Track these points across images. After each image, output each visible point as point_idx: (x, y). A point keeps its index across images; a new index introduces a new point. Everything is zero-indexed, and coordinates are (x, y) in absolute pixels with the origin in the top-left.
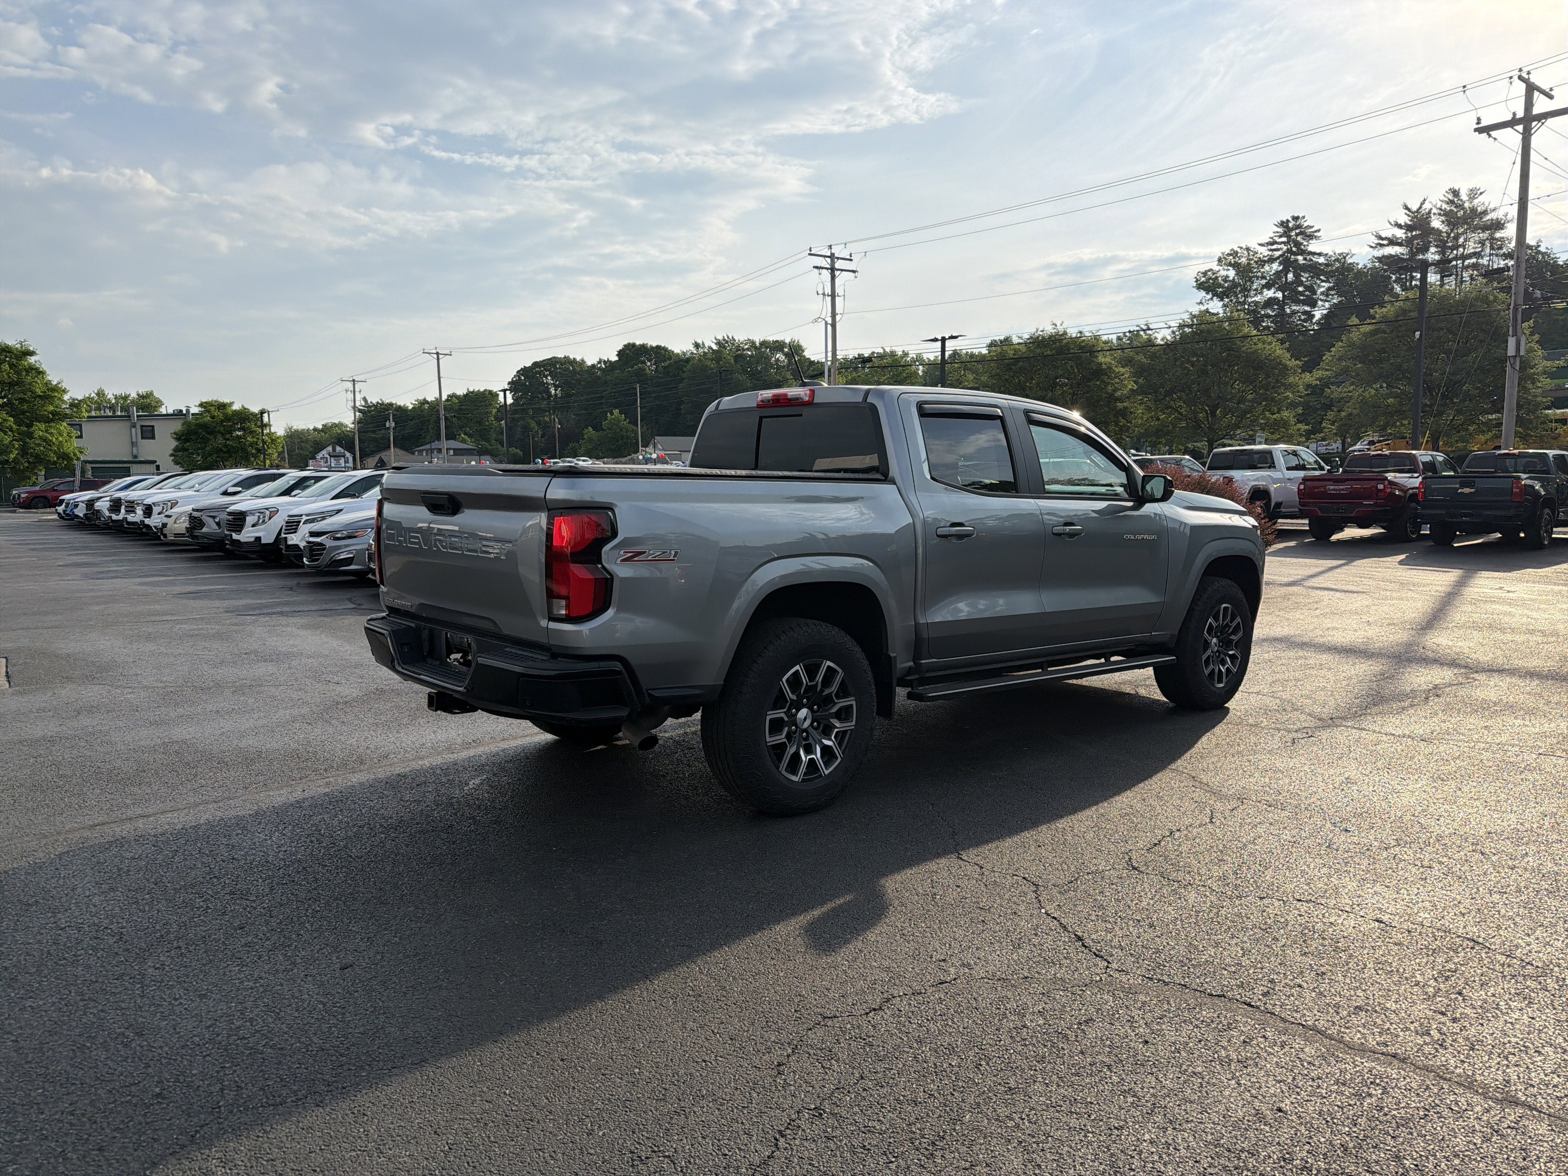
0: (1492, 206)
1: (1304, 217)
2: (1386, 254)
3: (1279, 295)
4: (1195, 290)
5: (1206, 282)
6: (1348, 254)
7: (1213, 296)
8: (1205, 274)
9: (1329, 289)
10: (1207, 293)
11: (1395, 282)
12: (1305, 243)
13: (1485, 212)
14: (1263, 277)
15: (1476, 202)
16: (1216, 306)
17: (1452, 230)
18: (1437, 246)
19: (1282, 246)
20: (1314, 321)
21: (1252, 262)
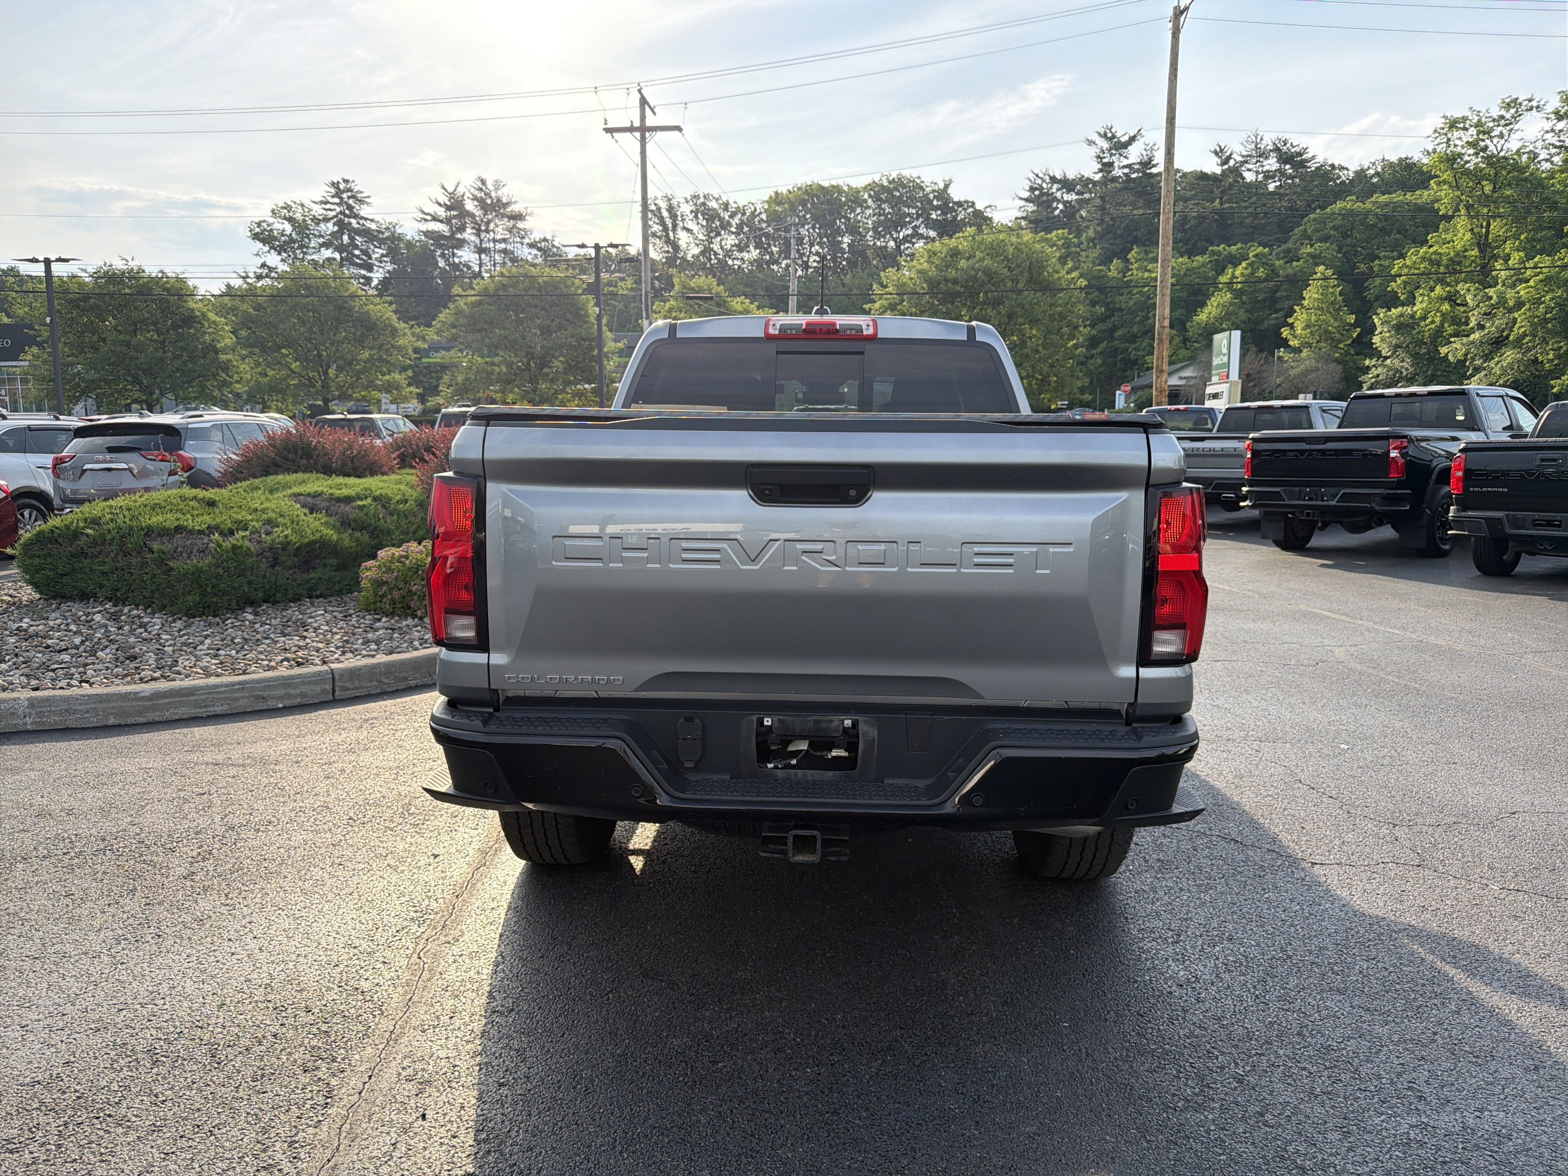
0: (513, 200)
1: (353, 181)
2: (430, 229)
3: (337, 256)
4: (250, 240)
5: (262, 234)
6: (396, 224)
7: (271, 248)
8: (259, 224)
9: (383, 255)
10: (264, 245)
11: (440, 256)
12: (357, 207)
13: (508, 204)
14: (321, 236)
15: (500, 193)
16: (274, 260)
17: (484, 215)
18: (473, 228)
19: (335, 207)
20: (373, 285)
21: (307, 219)
